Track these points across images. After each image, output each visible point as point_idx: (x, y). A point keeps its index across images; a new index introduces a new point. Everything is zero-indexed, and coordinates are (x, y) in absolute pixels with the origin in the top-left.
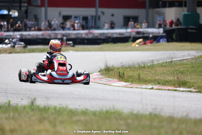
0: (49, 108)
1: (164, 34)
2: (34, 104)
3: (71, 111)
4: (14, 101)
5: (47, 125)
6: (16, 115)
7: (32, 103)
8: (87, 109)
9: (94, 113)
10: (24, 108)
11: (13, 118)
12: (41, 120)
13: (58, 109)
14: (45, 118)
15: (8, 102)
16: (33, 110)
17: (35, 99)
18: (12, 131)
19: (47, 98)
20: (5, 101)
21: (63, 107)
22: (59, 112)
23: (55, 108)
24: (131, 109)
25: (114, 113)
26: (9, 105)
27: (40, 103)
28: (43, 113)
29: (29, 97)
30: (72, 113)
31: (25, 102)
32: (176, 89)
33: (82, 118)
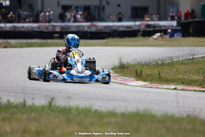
0: (70, 109)
2: (53, 104)
7: (50, 103)
10: (43, 108)
11: (35, 119)
16: (53, 111)
17: (53, 99)
23: (77, 109)
26: (24, 105)
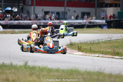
0: (36, 67)
1: (106, 24)
3: (49, 69)
4: (15, 63)
5: (34, 78)
6: (16, 71)
7: (26, 64)
8: (59, 68)
9: (63, 71)
10: (21, 67)
11: (14, 73)
12: (31, 75)
13: (41, 68)
14: (33, 73)
15: (11, 63)
16: (26, 68)
17: (27, 62)
18: (13, 81)
19: (35, 61)
20: (9, 63)
21: (44, 67)
22: (42, 69)
23: (39, 67)
24: (85, 69)
25: (76, 71)
26: (12, 65)
27: (30, 64)
28: (32, 70)
29: (23, 61)
30: (50, 70)
31: (21, 63)
32: (113, 57)
33: (56, 74)
